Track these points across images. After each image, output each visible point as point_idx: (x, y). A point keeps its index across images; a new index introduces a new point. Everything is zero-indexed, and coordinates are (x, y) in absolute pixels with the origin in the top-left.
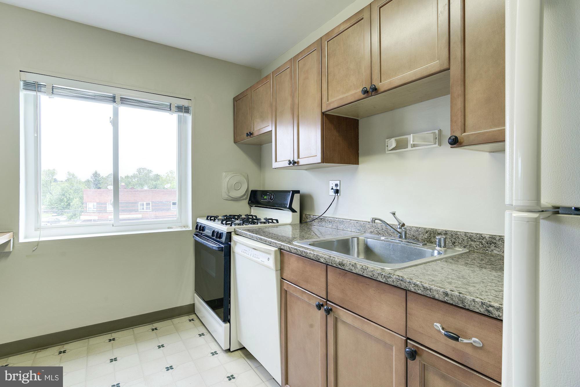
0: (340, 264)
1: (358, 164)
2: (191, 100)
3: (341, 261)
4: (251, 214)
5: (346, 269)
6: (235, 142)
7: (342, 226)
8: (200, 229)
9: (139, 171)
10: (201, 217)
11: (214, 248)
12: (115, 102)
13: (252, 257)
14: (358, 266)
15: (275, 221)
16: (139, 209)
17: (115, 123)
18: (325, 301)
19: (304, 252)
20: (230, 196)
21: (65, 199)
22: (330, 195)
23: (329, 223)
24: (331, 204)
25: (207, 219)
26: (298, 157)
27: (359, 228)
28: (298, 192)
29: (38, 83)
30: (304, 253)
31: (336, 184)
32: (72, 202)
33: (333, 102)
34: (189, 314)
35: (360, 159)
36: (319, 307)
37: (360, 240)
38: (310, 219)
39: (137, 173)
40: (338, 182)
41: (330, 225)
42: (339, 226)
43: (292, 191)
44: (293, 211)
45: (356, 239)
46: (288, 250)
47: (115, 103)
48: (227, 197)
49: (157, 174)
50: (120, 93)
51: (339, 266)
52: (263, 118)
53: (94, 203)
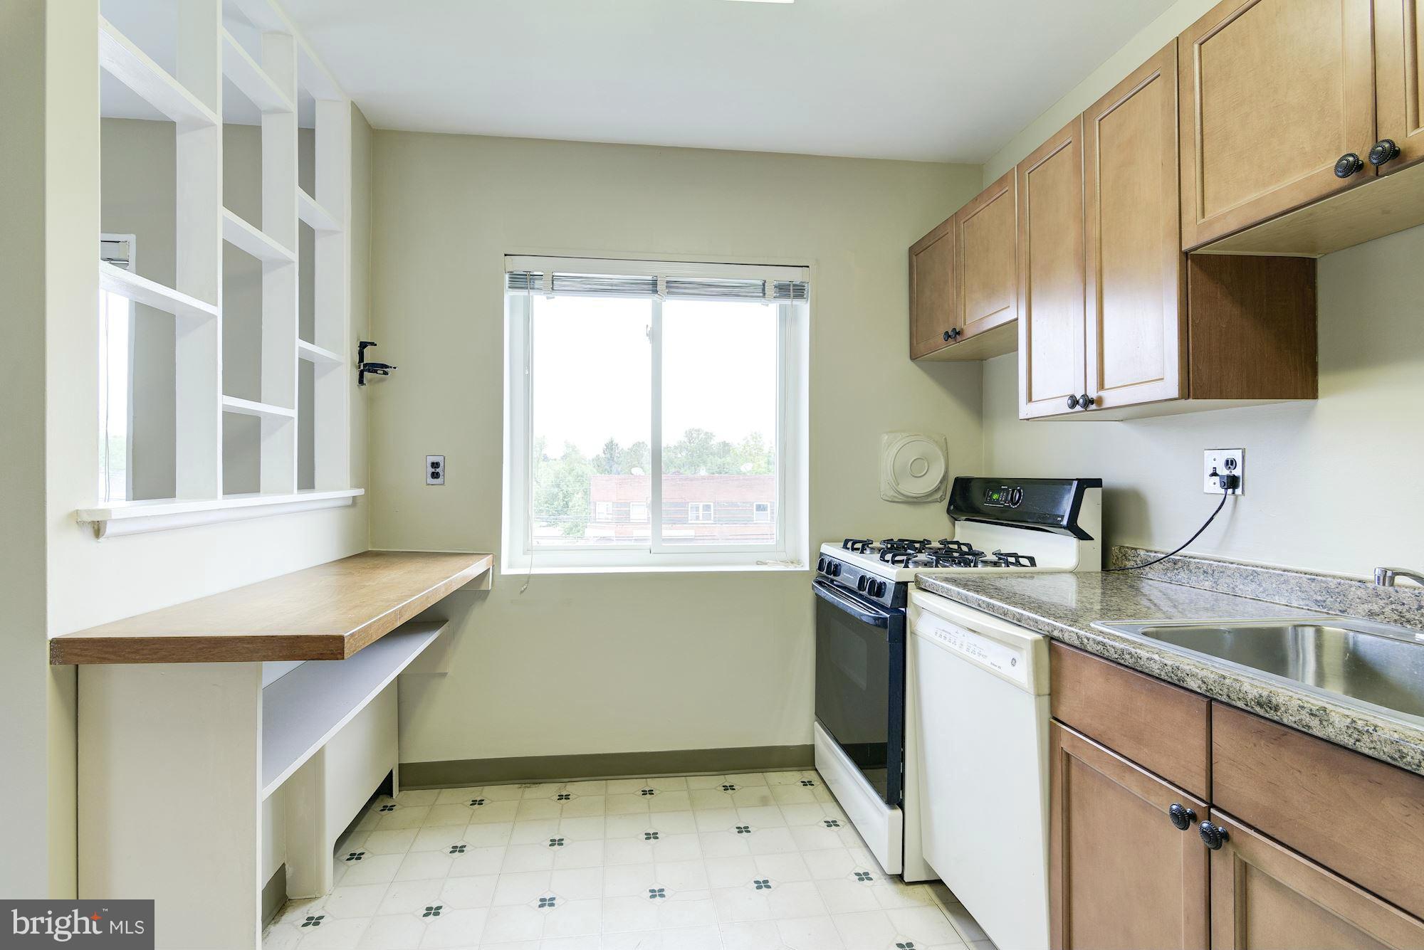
0: (1260, 704)
1: (1314, 395)
2: (808, 267)
3: (1265, 694)
4: (955, 540)
5: (1285, 721)
6: (913, 357)
7: (1254, 586)
8: (828, 571)
9: (689, 434)
10: (830, 541)
11: (864, 619)
12: (655, 291)
13: (964, 651)
14: (1335, 718)
15: (1023, 561)
16: (689, 518)
17: (655, 335)
18: (1204, 805)
19: (1129, 654)
20: (902, 492)
21: (561, 495)
22: (1205, 491)
23: (1202, 577)
24: (1212, 519)
25: (845, 547)
26: (1101, 385)
27: (1319, 598)
28: (1097, 483)
29: (531, 274)
30: (1127, 657)
31: (1227, 461)
32: (571, 501)
33: (1225, 216)
34: (803, 768)
35: (1322, 382)
36: (1183, 819)
37: (1326, 637)
38: (1135, 561)
39: (686, 440)
40: (1237, 455)
41: (1207, 583)
42: (1241, 587)
43: (1077, 479)
44: (1082, 536)
45: (1309, 634)
46: (1077, 643)
47: (656, 295)
48: (892, 493)
49: (725, 442)
50: (665, 272)
51: (1258, 709)
52: (991, 290)
53: (608, 503)
